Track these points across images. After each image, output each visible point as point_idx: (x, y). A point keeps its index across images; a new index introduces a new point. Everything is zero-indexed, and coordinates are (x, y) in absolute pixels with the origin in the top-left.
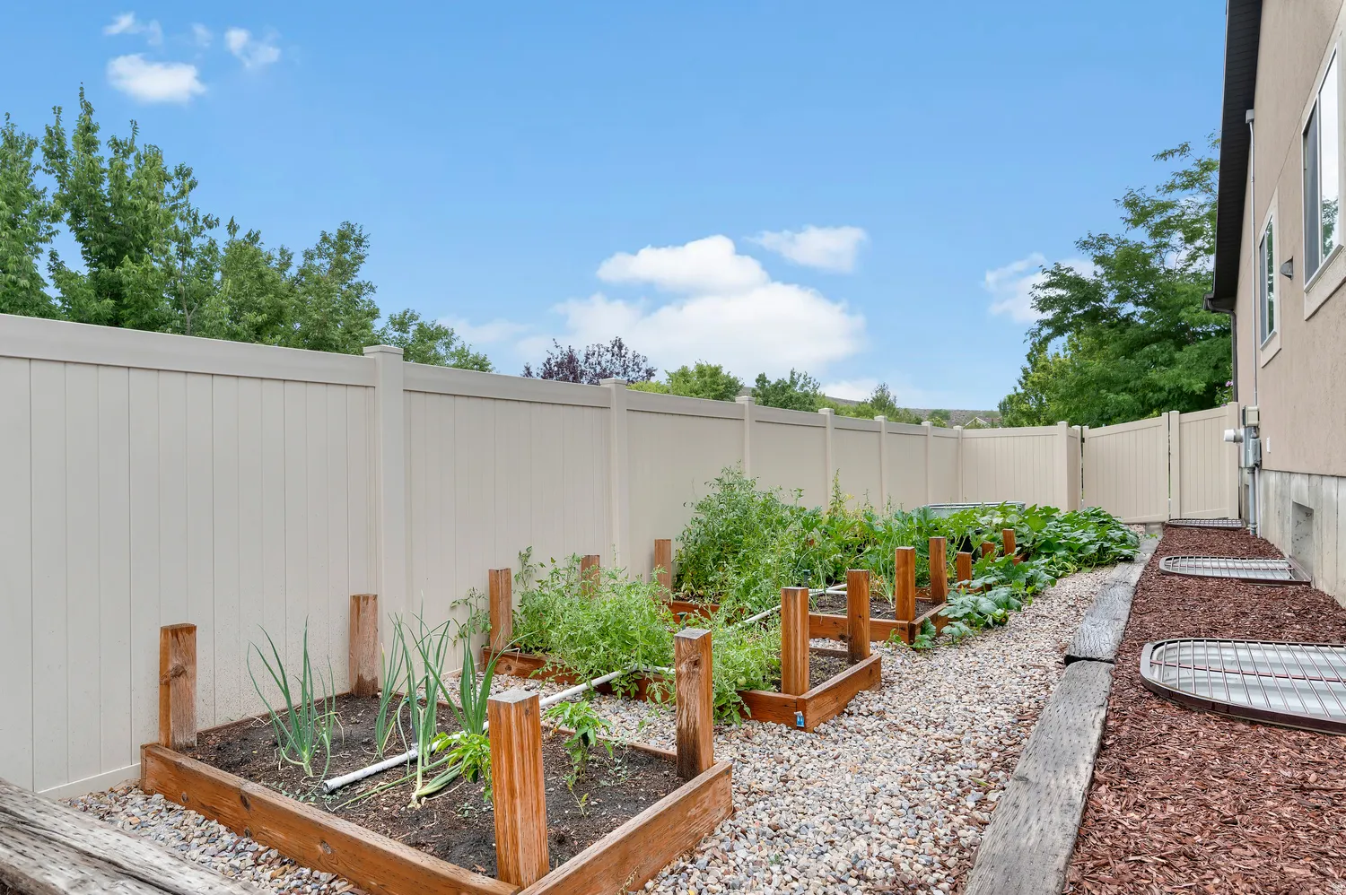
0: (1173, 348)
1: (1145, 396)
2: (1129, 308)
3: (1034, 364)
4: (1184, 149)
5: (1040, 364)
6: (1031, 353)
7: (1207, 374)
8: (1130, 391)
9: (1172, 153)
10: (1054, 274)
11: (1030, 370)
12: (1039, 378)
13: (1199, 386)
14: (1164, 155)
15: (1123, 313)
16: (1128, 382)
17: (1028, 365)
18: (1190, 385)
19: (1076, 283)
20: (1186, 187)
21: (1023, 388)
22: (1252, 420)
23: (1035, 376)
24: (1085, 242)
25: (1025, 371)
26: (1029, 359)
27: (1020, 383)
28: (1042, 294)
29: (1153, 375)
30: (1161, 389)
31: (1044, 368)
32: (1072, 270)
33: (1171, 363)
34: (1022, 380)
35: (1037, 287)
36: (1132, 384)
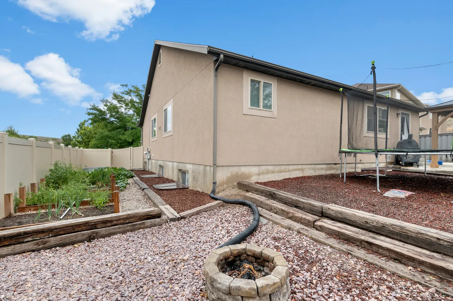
0: (124, 131)
1: (118, 141)
2: (112, 119)
3: (81, 128)
4: (126, 86)
5: (83, 128)
6: (80, 125)
7: (132, 138)
8: (114, 140)
9: (124, 85)
10: (93, 106)
11: (79, 129)
12: (83, 132)
13: (130, 140)
14: (122, 85)
15: (111, 120)
16: (114, 137)
17: (79, 128)
18: (129, 140)
19: (100, 111)
20: (126, 94)
21: (77, 134)
22: (149, 151)
23: (82, 131)
24: (102, 101)
25: (78, 129)
26: (79, 126)
27: (76, 133)
28: (89, 111)
29: (120, 136)
30: (121, 140)
31: (85, 129)
32: (99, 107)
33: (123, 134)
34: (77, 132)
35: (88, 109)
36: (115, 138)
